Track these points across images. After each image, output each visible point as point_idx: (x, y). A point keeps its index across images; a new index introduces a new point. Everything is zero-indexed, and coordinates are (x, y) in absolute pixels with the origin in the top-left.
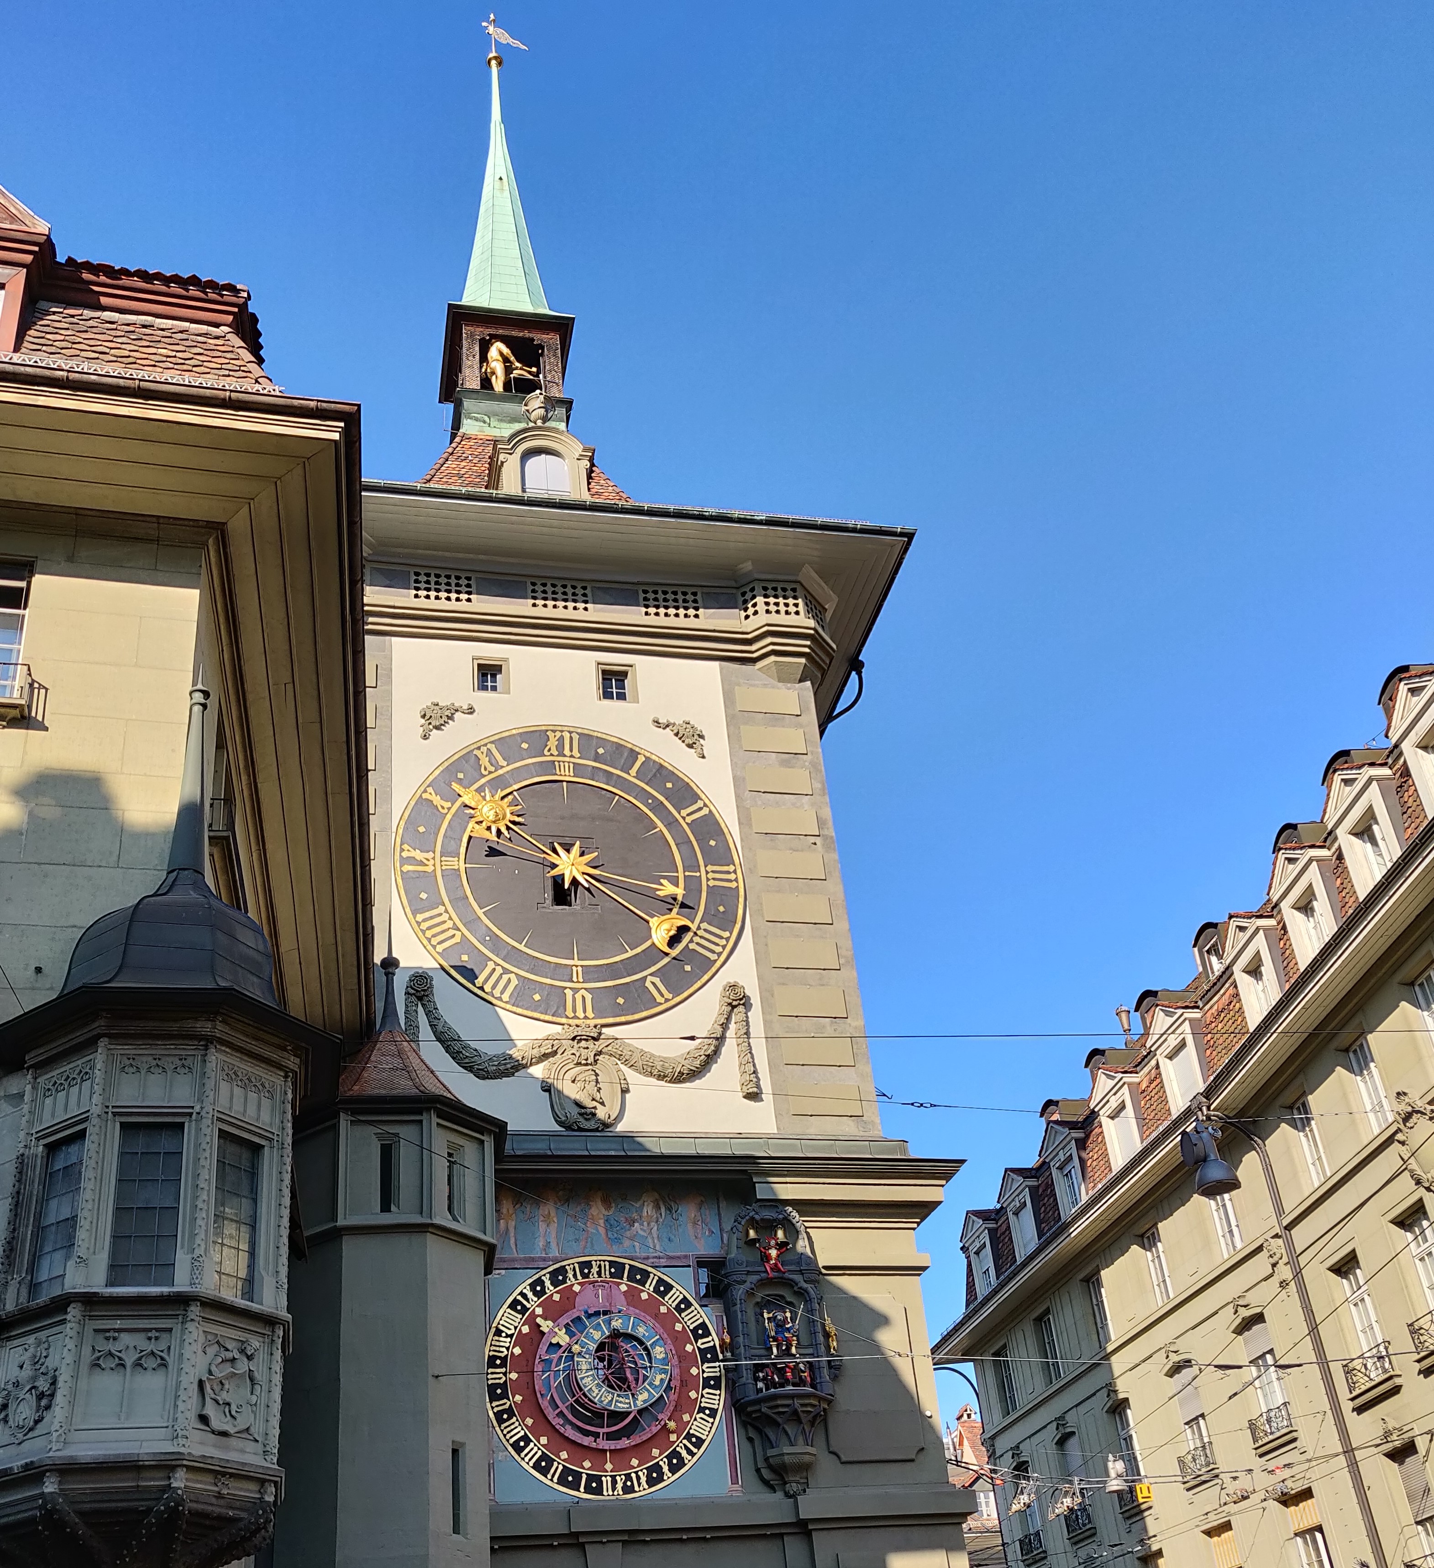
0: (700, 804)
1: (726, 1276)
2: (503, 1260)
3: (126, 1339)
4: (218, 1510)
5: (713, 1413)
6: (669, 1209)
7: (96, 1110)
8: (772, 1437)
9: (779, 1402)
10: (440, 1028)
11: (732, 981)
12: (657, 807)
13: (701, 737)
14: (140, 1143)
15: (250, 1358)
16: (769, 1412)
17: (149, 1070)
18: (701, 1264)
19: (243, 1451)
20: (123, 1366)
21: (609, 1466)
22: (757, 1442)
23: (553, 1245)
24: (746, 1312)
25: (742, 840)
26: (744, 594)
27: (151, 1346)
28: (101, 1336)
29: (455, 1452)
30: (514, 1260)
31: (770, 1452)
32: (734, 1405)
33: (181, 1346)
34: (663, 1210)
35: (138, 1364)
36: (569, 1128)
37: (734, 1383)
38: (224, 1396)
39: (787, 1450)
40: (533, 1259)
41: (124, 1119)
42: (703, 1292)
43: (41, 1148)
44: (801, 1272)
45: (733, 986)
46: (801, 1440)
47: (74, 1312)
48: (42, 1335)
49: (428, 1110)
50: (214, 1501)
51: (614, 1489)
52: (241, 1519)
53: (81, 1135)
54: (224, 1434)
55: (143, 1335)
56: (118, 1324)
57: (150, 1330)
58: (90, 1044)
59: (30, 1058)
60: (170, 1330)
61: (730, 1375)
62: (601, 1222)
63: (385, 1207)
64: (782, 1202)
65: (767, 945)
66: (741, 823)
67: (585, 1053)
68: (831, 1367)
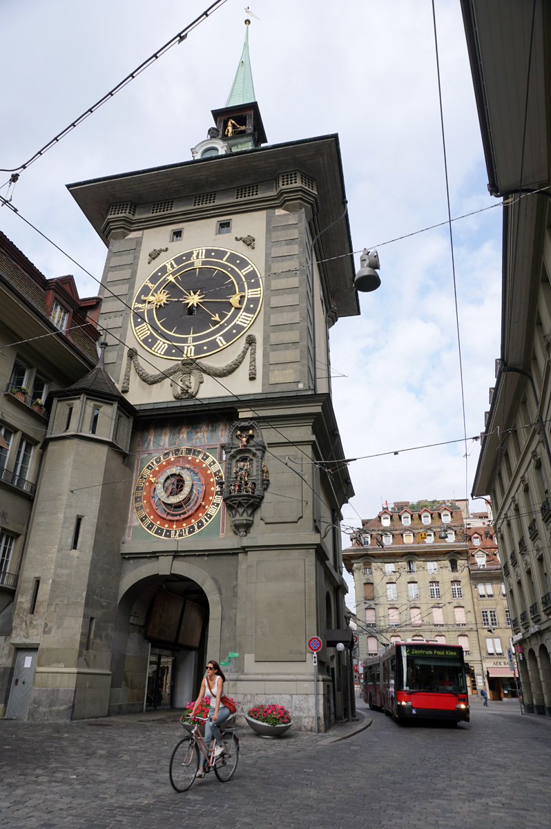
0: (250, 266)
5: (218, 505)
8: (235, 512)
10: (138, 367)
12: (232, 271)
13: (254, 240)
18: (223, 447)
21: (175, 526)
22: (231, 516)
23: (166, 444)
24: (230, 465)
25: (265, 277)
29: (80, 519)
30: (151, 450)
31: (234, 519)
32: (224, 501)
34: (210, 427)
36: (178, 398)
37: (223, 492)
39: (238, 518)
40: (159, 450)
44: (254, 446)
45: (251, 336)
46: (245, 515)
49: (83, 393)
51: (175, 535)
61: (222, 489)
62: (186, 433)
63: (66, 430)
64: (251, 419)
65: (269, 317)
66: (266, 271)
67: (187, 369)
68: (263, 484)
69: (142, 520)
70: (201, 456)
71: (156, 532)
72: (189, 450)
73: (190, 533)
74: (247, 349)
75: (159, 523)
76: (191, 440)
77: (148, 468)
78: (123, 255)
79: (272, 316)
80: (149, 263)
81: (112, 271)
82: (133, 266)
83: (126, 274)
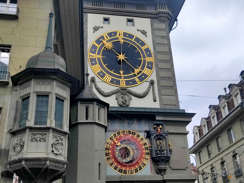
0: (146, 46)
1: (150, 134)
2: (108, 130)
3: (37, 136)
4: (55, 169)
5: (147, 159)
6: (139, 121)
7: (32, 92)
8: (159, 164)
9: (160, 157)
10: (97, 87)
11: (152, 79)
12: (138, 46)
13: (146, 33)
14: (40, 99)
15: (62, 140)
16: (158, 159)
17: (42, 85)
18: (145, 132)
19: (60, 158)
20: (37, 141)
21: (128, 169)
22: (156, 165)
23: (118, 128)
24: (154, 141)
25: (154, 53)
26: (155, 5)
27: (43, 137)
28: (33, 135)
29: (99, 165)
30: (110, 130)
31: (158, 167)
32: (151, 158)
33: (48, 137)
34: (138, 121)
35: (40, 140)
36: (121, 106)
37: (152, 154)
38: (56, 147)
39: (162, 166)
40: (114, 130)
41: (37, 94)
42: (146, 137)
43: (21, 100)
44: (164, 134)
45: (152, 80)
46: (164, 165)
47: (28, 130)
48: (22, 135)
49: (95, 101)
50: (55, 167)
51: (129, 173)
52: (60, 171)
53: (29, 97)
54: (56, 154)
55: (41, 135)
56: (36, 133)
57: (42, 134)
58: (31, 79)
59: (19, 83)
60: (46, 134)
61: (151, 152)
62: (127, 124)
63: (87, 119)
64: (161, 121)
65: (159, 73)
66: (154, 49)
67: (124, 92)
68: (170, 151)
69: (111, 165)
70: (136, 135)
71: (119, 171)
72: (130, 132)
73: (136, 172)
74: (151, 86)
75: (119, 166)
76: (130, 127)
77: (110, 139)
80: (94, 33)
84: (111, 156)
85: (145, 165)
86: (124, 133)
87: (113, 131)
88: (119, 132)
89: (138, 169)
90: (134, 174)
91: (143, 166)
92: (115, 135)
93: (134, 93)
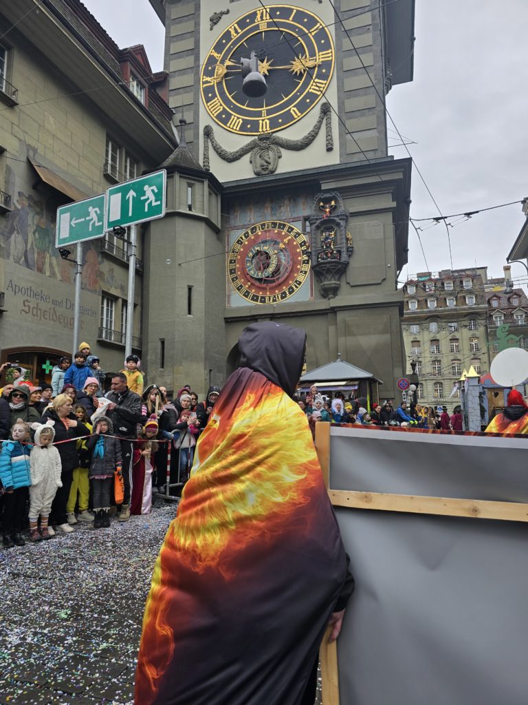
0: (319, 25)
5: (306, 272)
6: (295, 201)
8: (322, 279)
10: (215, 145)
11: (326, 102)
12: (300, 32)
16: (320, 270)
18: (306, 219)
21: (268, 293)
23: (252, 219)
30: (239, 226)
31: (322, 284)
32: (313, 269)
34: (292, 201)
36: (259, 175)
37: (312, 261)
40: (245, 225)
42: (307, 229)
44: (338, 216)
45: (326, 104)
46: (333, 279)
49: (175, 171)
51: (269, 301)
64: (333, 190)
65: (343, 82)
66: (336, 29)
67: (264, 145)
68: (348, 251)
69: (239, 289)
70: (286, 229)
71: (253, 299)
72: (275, 224)
73: (282, 298)
74: (323, 119)
75: (253, 291)
76: (275, 215)
77: (238, 242)
78: (182, 22)
79: (346, 81)
80: (211, 29)
81: (174, 41)
82: (195, 34)
83: (188, 44)
84: (239, 273)
85: (300, 283)
86: (262, 229)
87: (244, 227)
88: (255, 228)
89: (287, 293)
90: (280, 301)
91: (297, 287)
92: (246, 235)
93: (284, 141)
